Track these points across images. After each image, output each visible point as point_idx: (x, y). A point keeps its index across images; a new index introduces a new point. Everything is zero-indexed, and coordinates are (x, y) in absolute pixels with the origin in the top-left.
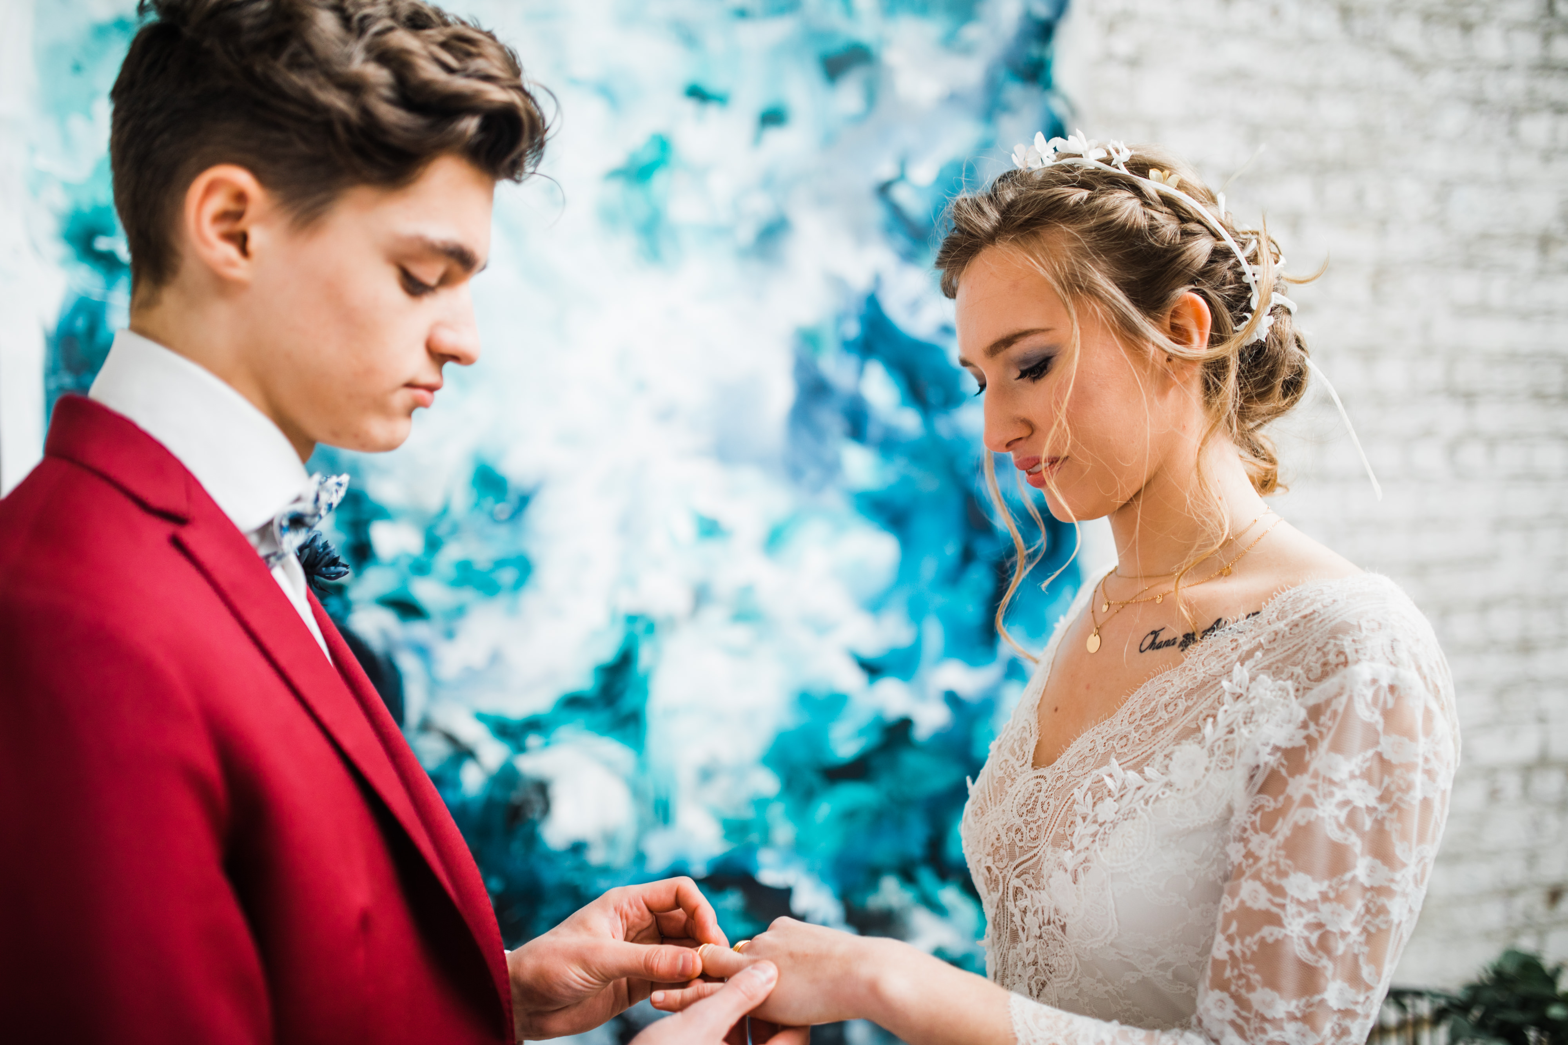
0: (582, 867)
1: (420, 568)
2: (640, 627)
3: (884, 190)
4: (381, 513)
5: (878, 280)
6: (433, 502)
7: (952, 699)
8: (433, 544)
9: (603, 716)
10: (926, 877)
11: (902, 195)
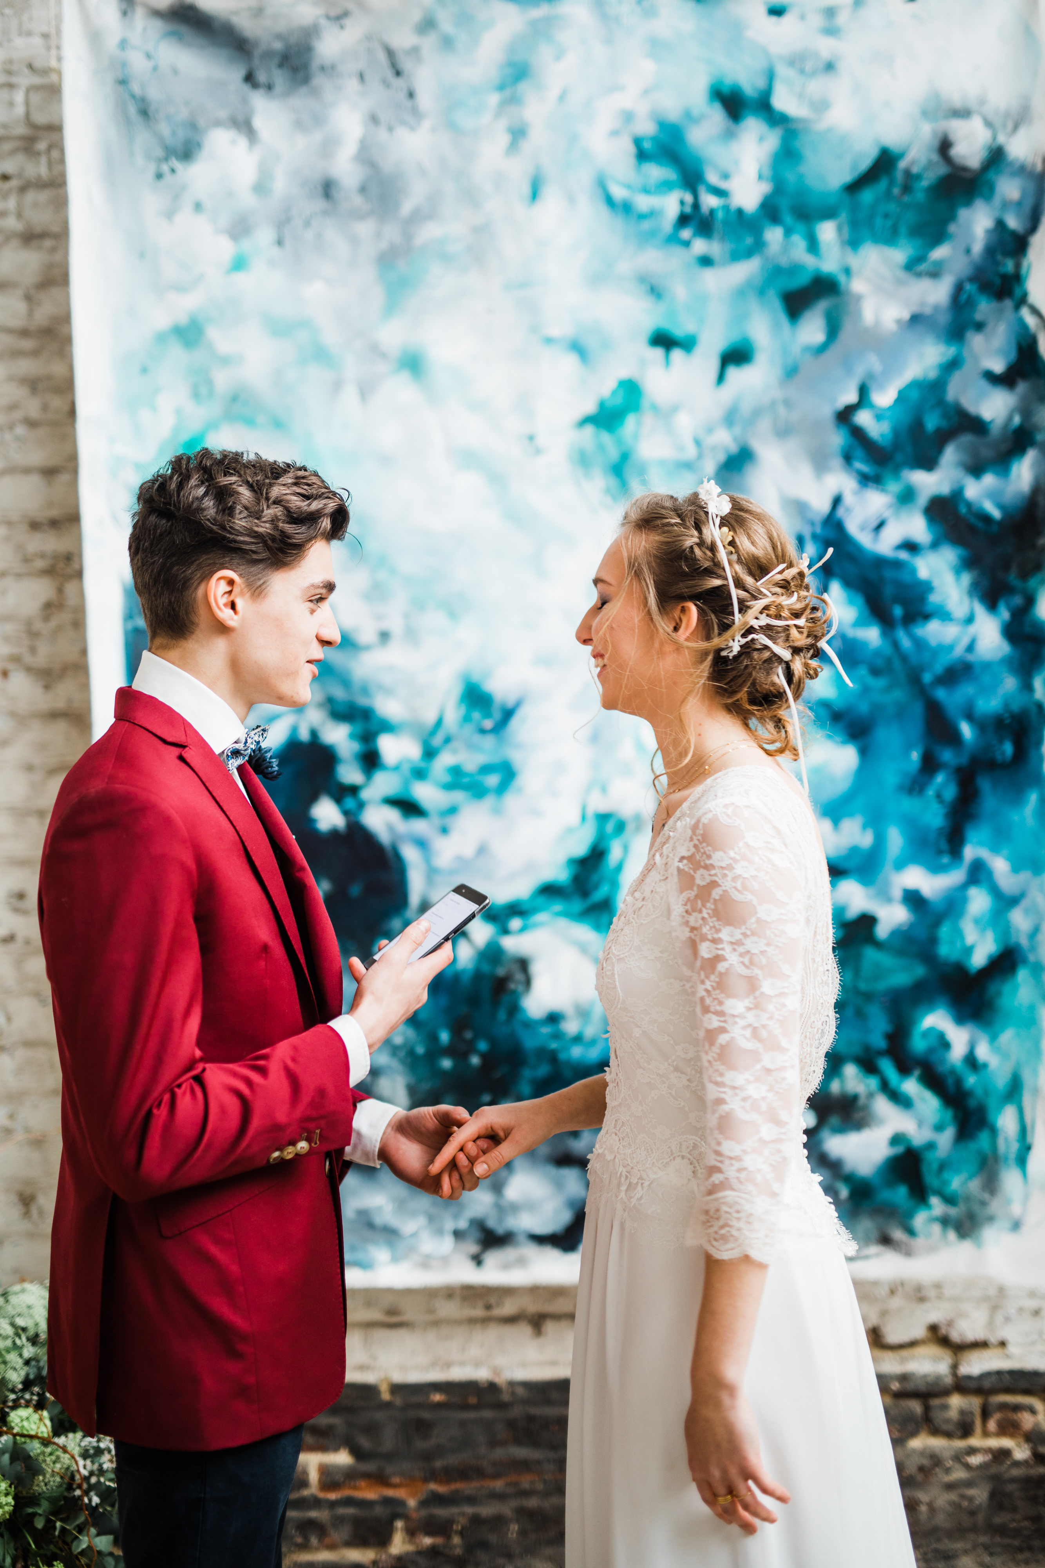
0: (558, 1035)
1: (420, 774)
2: (610, 827)
3: (845, 416)
4: (387, 727)
5: (837, 501)
6: (430, 717)
7: (914, 899)
8: (430, 753)
9: (577, 905)
10: (887, 1067)
11: (863, 418)
